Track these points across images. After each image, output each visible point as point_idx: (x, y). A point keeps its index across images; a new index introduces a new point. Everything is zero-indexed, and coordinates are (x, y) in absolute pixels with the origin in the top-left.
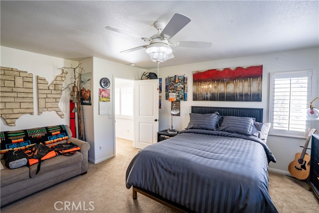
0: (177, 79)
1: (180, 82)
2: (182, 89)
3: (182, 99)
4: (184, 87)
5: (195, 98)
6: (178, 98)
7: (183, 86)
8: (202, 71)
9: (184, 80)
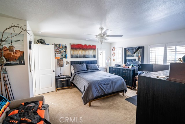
0: (61, 46)
1: (63, 48)
2: (64, 52)
3: (64, 57)
4: (66, 51)
5: (72, 57)
6: (62, 57)
7: (64, 50)
8: (75, 44)
9: (65, 47)
